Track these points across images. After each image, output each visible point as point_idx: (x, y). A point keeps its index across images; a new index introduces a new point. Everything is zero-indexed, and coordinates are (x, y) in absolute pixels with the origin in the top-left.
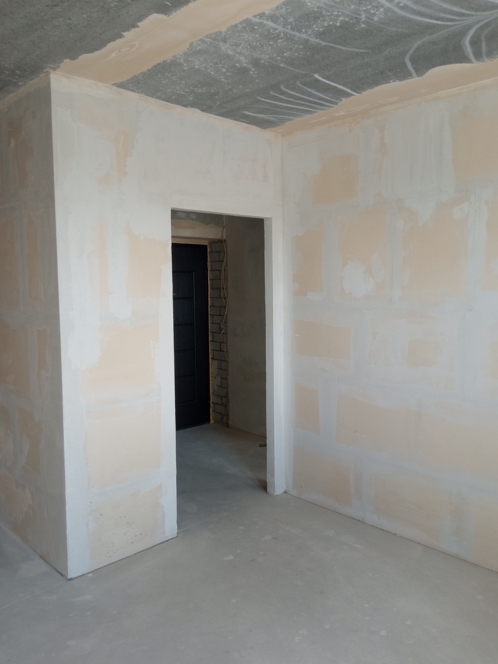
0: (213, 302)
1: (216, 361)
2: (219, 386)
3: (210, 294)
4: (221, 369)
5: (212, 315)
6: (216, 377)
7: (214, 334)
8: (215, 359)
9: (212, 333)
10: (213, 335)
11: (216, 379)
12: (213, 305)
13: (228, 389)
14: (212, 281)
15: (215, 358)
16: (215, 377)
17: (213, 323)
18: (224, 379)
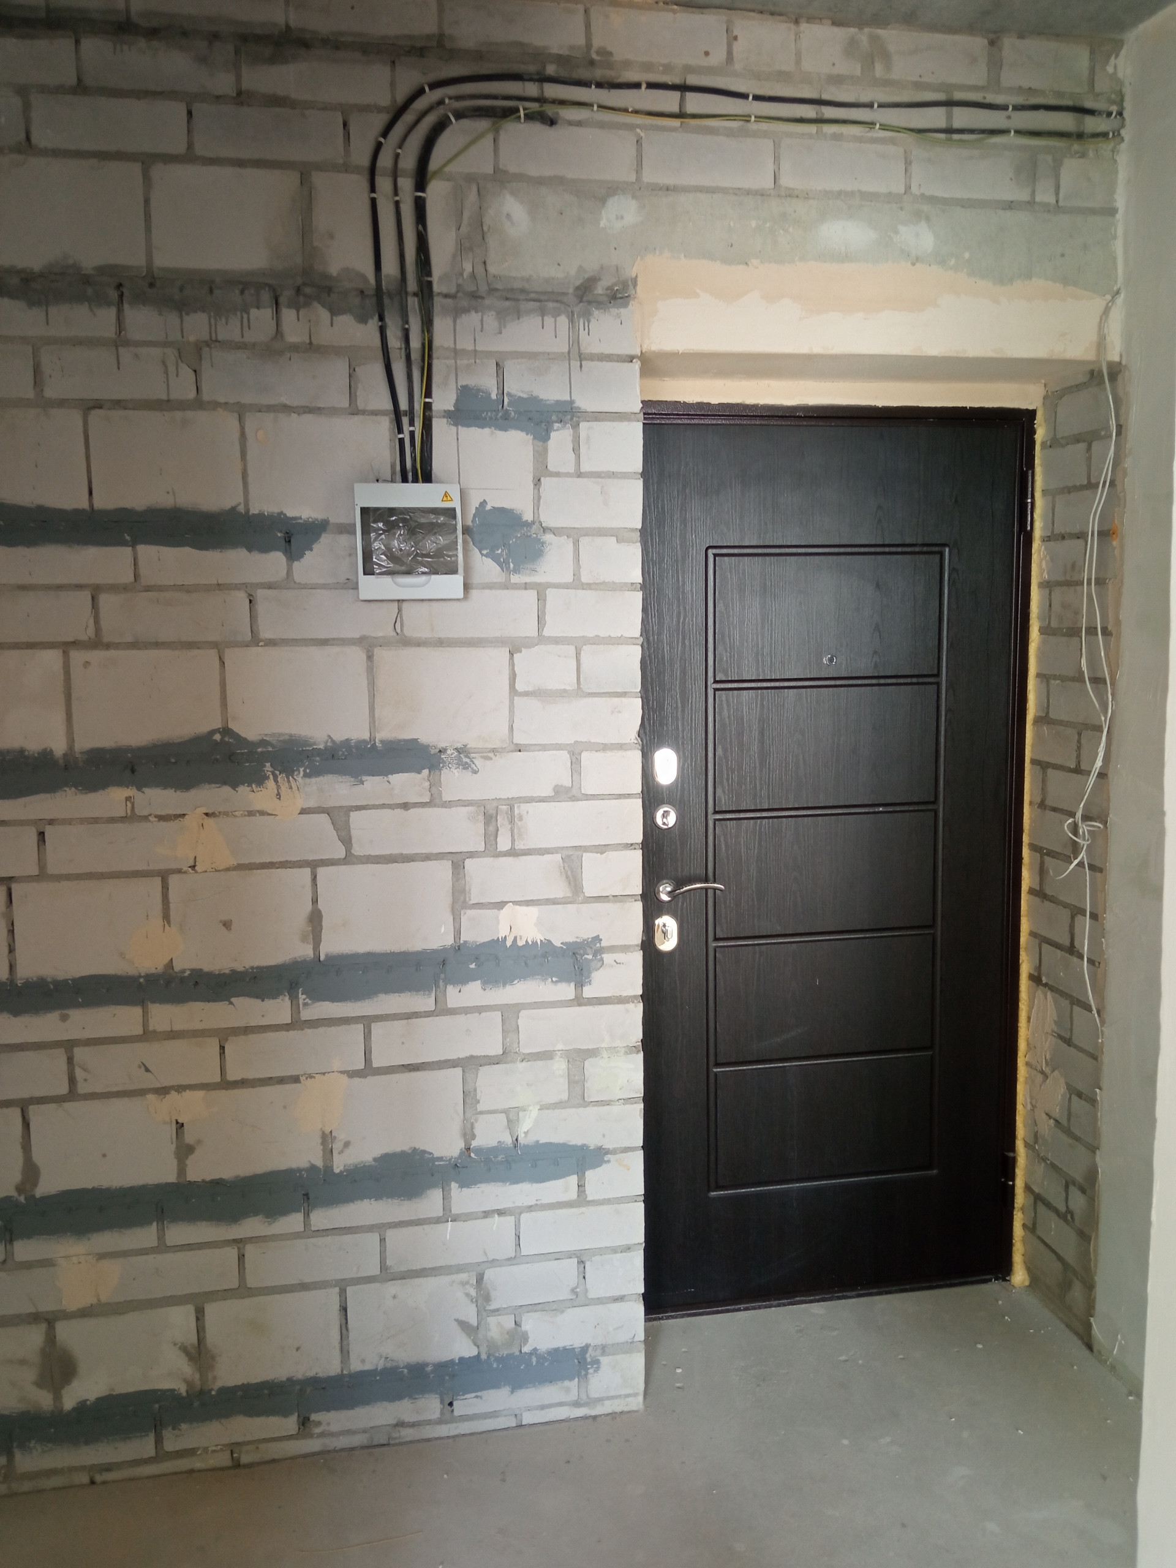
0: (1048, 701)
1: (1049, 994)
2: (1056, 1121)
3: (1040, 660)
4: (1068, 1042)
5: (1042, 765)
6: (1045, 1076)
7: (1047, 859)
8: (1046, 985)
9: (1038, 855)
10: (1042, 863)
11: (1044, 1081)
12: (1048, 713)
13: (1094, 1153)
14: (1050, 594)
15: (1044, 980)
16: (1042, 1072)
17: (1042, 805)
18: (1080, 1095)
